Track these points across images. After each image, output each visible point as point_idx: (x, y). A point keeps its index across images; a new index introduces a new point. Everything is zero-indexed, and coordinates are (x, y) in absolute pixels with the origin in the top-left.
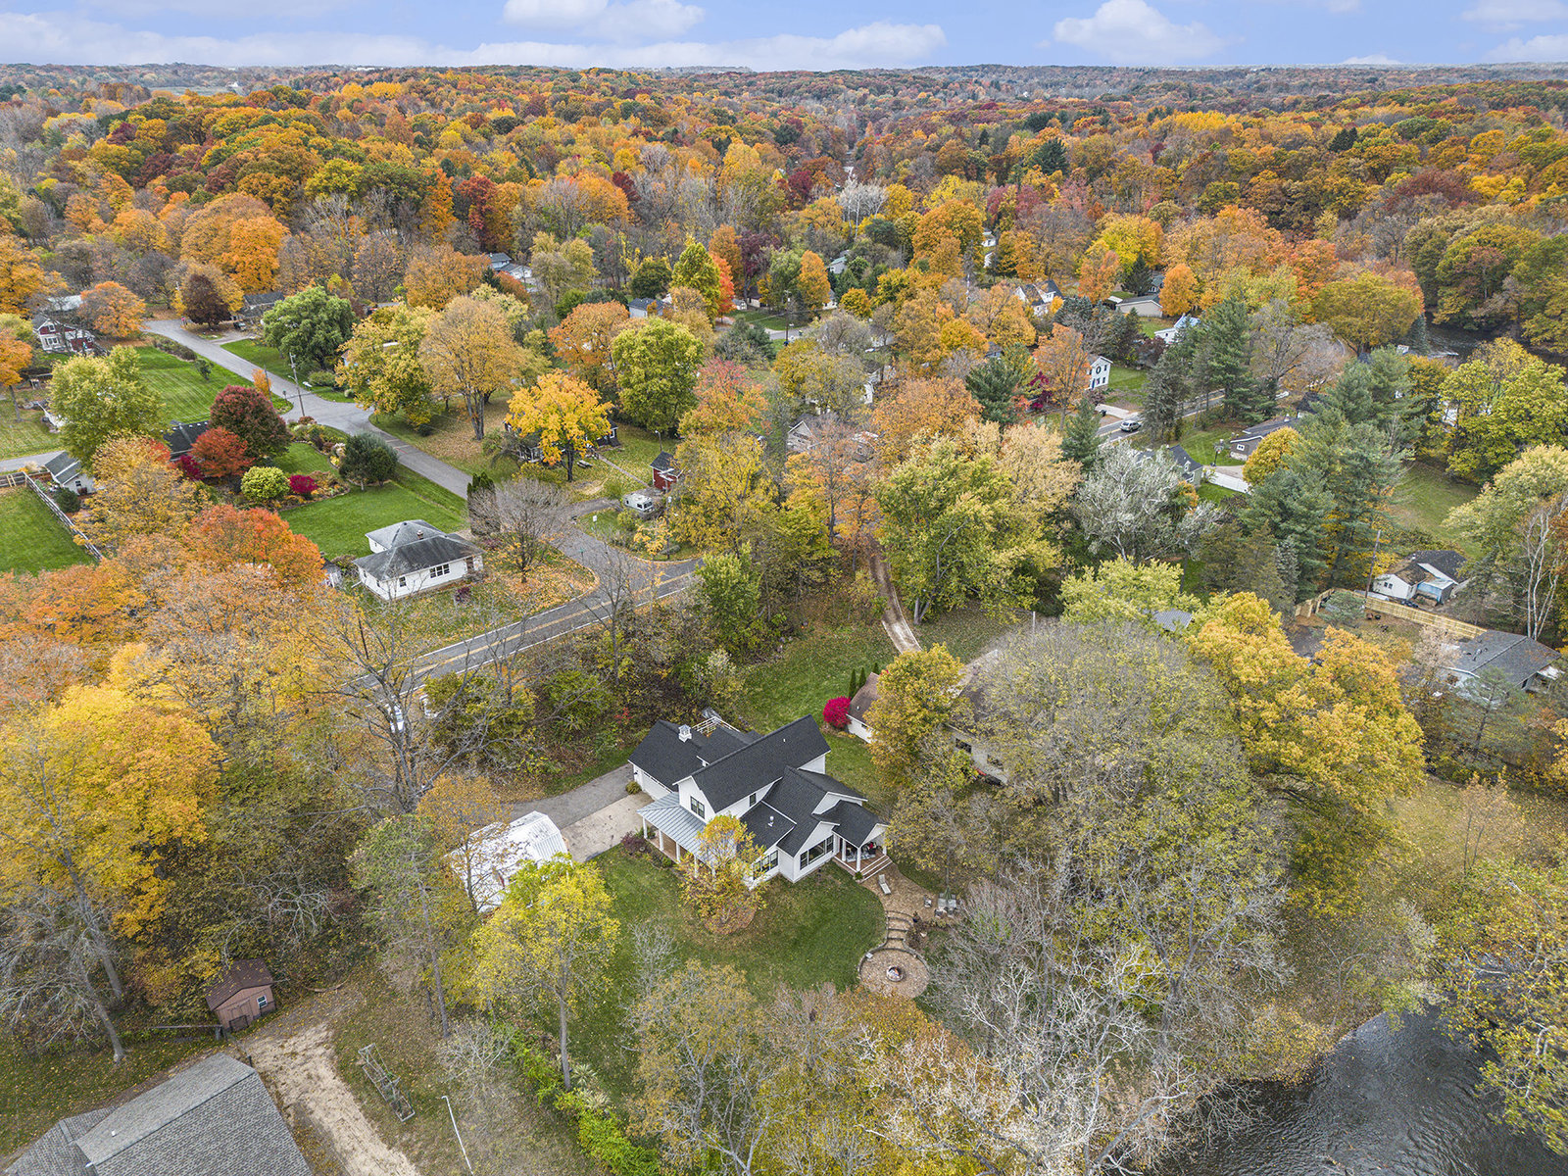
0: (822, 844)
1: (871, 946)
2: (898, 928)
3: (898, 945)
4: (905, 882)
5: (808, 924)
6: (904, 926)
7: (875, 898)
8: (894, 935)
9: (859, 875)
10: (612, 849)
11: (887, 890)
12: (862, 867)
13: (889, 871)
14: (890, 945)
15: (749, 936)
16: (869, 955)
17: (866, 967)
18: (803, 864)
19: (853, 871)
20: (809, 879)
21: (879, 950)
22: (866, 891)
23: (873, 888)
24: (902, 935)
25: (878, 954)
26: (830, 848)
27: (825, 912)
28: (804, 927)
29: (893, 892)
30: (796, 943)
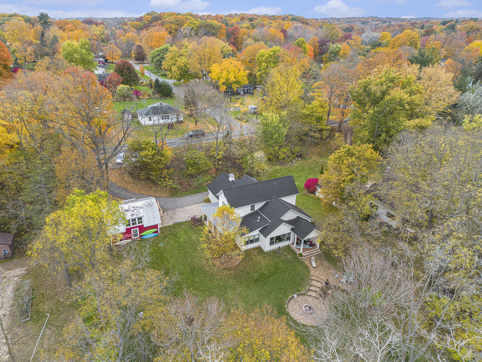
0: (284, 235)
1: (298, 291)
2: (316, 285)
3: (314, 294)
4: (326, 263)
5: (266, 272)
6: (319, 285)
7: (307, 268)
8: (312, 288)
9: (301, 255)
10: (186, 222)
11: (314, 264)
12: (303, 251)
13: (318, 257)
14: (309, 293)
15: (233, 272)
16: (295, 296)
17: (292, 301)
18: (271, 243)
19: (298, 252)
20: (274, 252)
21: (302, 294)
22: (303, 263)
23: (307, 263)
24: (318, 290)
25: (301, 297)
26: (288, 239)
27: (277, 268)
28: (263, 274)
29: (317, 267)
30: (257, 280)
